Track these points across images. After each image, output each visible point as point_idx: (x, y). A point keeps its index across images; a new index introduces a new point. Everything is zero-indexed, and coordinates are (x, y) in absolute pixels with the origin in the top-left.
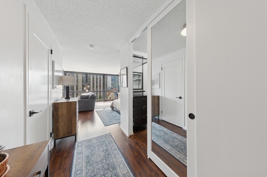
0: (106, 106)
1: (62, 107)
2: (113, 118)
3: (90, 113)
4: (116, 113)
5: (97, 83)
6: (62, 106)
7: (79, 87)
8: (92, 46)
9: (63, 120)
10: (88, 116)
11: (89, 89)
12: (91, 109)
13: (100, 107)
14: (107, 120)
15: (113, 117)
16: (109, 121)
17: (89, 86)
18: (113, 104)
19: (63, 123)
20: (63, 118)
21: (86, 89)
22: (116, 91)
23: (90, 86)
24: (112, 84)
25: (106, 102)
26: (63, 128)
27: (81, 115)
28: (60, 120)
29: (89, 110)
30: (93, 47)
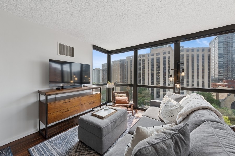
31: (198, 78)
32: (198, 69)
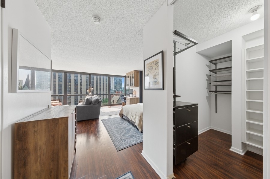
0: (113, 112)
1: (35, 132)
2: (125, 133)
3: (94, 123)
4: (127, 123)
5: (100, 86)
6: (36, 129)
7: (83, 90)
8: (97, 18)
9: (39, 159)
10: (92, 129)
11: (93, 92)
12: (95, 118)
13: (106, 114)
14: (119, 137)
15: (125, 131)
16: (121, 139)
17: (92, 89)
18: (122, 110)
19: (38, 164)
20: (39, 153)
21: (89, 92)
22: (123, 94)
23: (94, 89)
24: (115, 87)
25: (111, 107)
26: (37, 175)
27: (82, 126)
28: (31, 159)
29: (93, 118)
30: (99, 21)
31: (103, 91)
32: (103, 84)
